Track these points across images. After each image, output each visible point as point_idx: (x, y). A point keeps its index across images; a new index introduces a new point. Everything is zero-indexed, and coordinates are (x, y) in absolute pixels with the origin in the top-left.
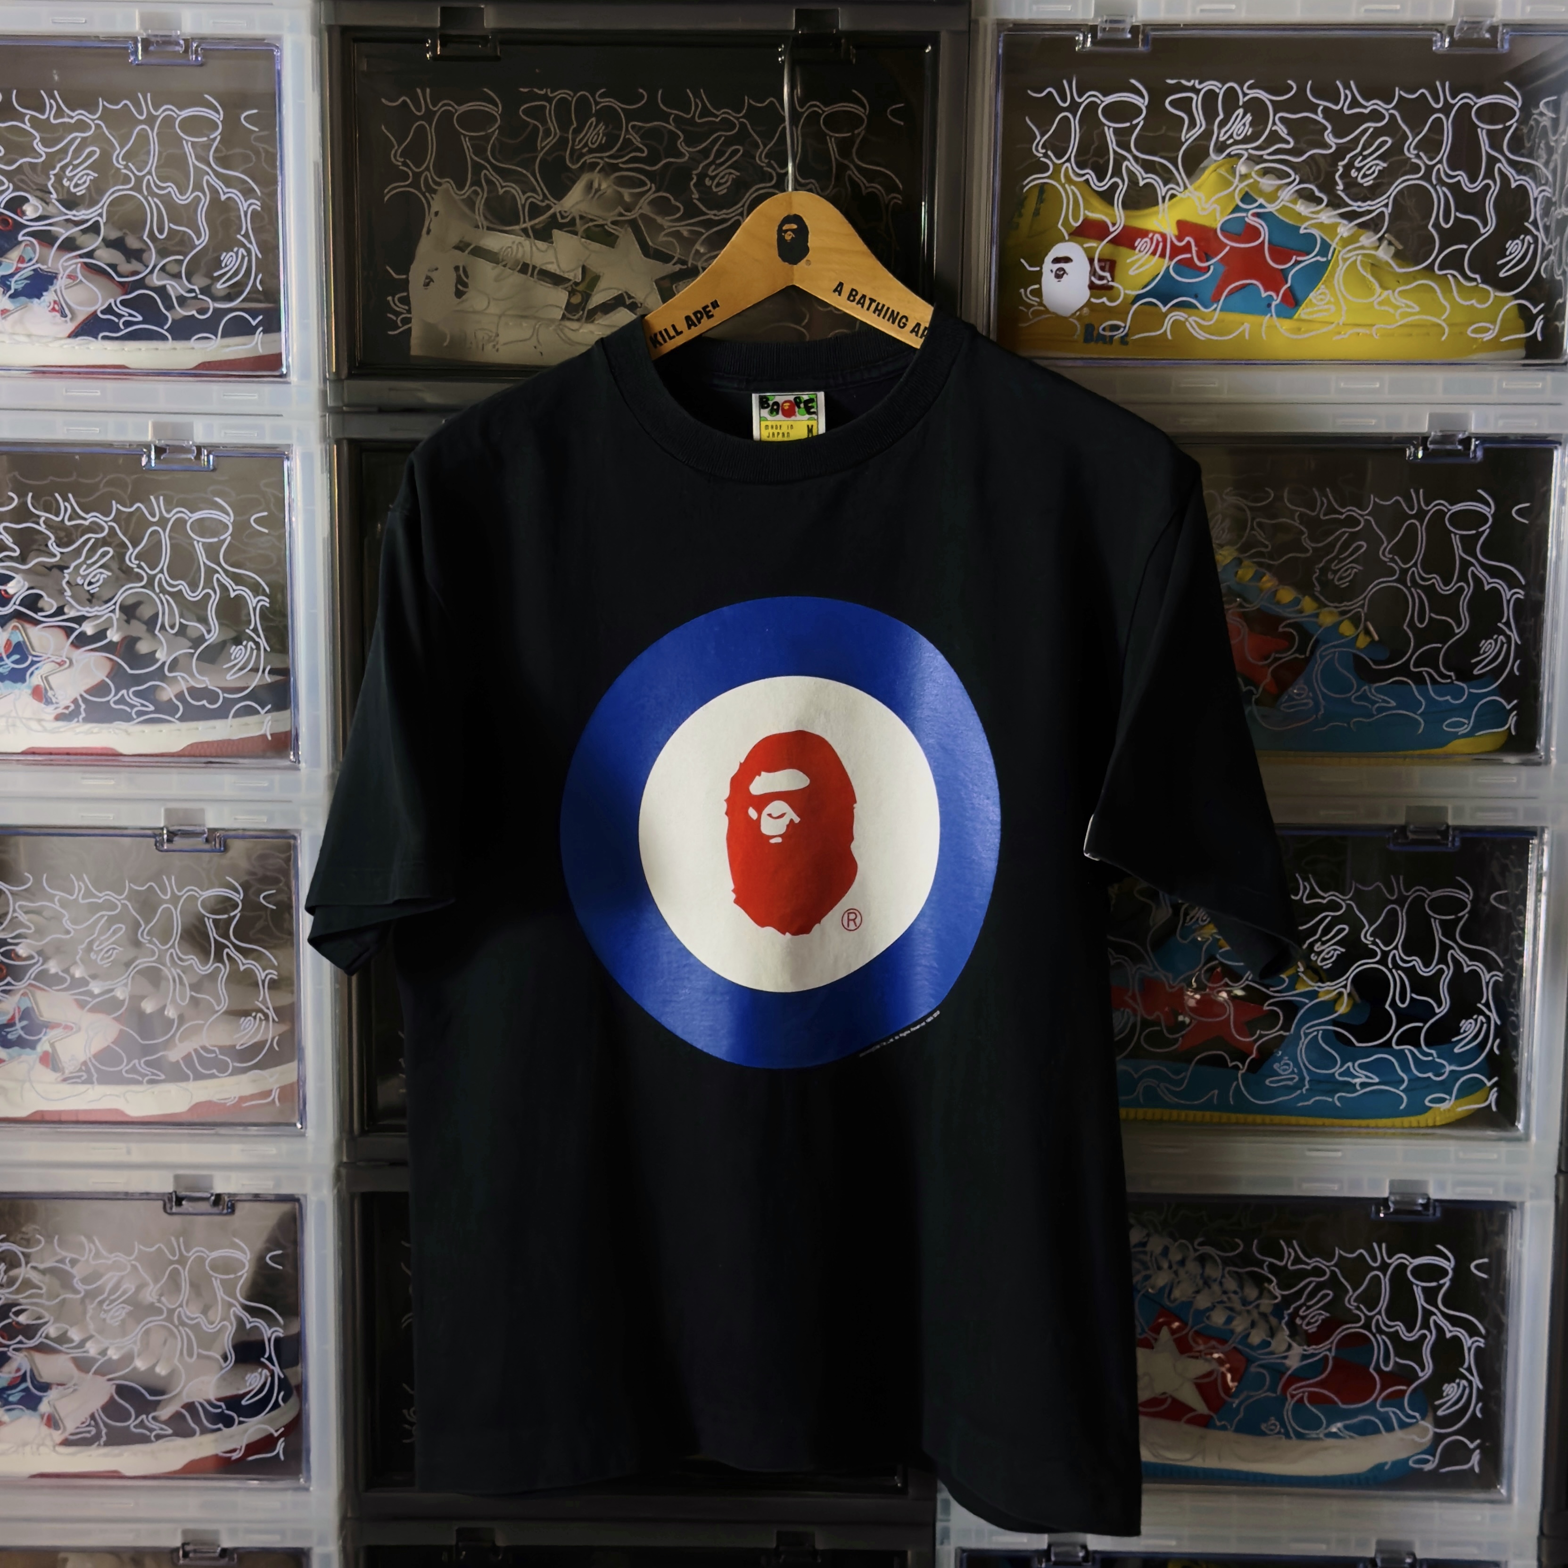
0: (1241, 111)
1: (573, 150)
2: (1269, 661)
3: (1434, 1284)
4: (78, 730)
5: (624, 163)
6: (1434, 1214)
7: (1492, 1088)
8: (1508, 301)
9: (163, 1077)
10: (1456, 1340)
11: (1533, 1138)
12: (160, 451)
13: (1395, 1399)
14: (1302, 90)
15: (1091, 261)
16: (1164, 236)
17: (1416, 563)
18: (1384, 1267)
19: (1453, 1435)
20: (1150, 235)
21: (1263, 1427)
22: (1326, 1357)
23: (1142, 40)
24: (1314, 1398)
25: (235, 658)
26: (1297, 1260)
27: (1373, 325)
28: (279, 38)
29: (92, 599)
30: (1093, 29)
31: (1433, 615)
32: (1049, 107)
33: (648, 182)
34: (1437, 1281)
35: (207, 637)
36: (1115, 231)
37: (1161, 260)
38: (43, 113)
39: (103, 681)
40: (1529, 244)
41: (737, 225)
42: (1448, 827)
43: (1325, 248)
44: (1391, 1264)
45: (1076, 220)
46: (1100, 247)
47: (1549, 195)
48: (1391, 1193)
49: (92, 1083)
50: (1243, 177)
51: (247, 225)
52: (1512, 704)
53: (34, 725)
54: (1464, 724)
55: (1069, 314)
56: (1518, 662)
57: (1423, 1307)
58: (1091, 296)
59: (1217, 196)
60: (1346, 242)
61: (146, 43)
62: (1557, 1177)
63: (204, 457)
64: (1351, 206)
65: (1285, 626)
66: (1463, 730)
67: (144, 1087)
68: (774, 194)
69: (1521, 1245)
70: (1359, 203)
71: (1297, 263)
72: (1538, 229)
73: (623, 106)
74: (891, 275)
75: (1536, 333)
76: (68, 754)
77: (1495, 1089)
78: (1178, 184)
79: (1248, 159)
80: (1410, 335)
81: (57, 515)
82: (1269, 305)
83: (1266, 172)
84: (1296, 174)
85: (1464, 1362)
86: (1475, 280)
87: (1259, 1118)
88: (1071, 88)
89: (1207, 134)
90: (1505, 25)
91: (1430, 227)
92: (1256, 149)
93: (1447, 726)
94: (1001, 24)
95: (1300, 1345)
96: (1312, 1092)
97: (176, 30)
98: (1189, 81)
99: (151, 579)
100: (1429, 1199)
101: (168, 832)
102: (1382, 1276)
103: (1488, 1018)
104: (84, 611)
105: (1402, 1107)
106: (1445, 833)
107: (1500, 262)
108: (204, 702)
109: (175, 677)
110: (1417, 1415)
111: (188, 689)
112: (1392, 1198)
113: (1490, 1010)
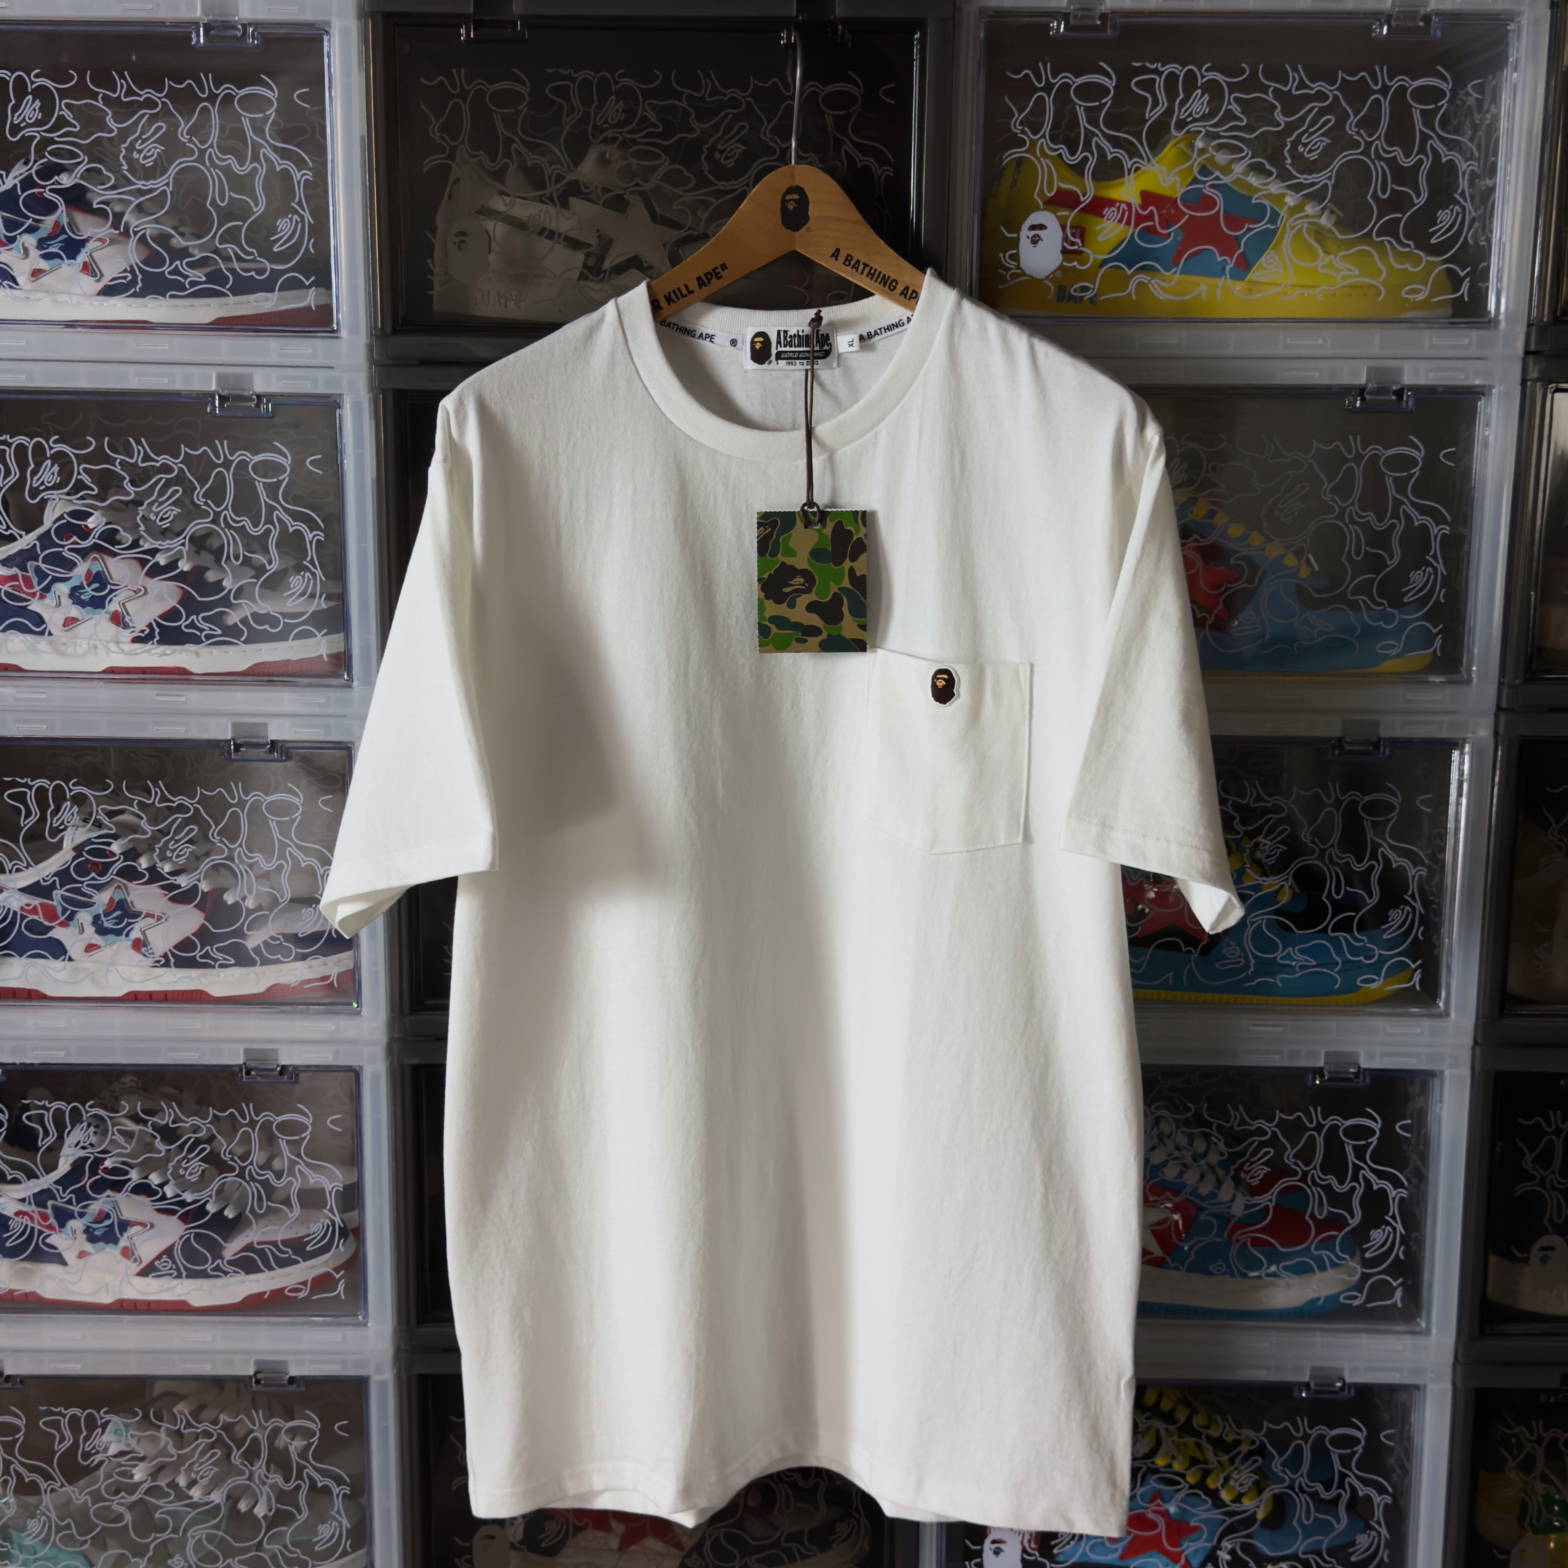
0: (1199, 91)
1: (595, 127)
2: (1222, 590)
3: (1363, 1142)
4: (153, 652)
5: (641, 138)
6: (1364, 1081)
7: (1415, 970)
8: (1439, 265)
9: (233, 962)
10: (1383, 1191)
11: (1453, 1014)
12: (223, 399)
13: (1328, 1243)
14: (1254, 71)
15: (1063, 227)
16: (1129, 205)
17: (1353, 501)
18: (1319, 1128)
19: (1378, 1274)
20: (1117, 205)
21: (1211, 1267)
22: (1267, 1206)
23: (1111, 27)
24: (1256, 1242)
25: (294, 587)
26: (1242, 1122)
27: (1317, 287)
28: (328, 23)
29: (164, 534)
30: (1066, 17)
31: (1368, 549)
32: (1026, 89)
33: (663, 155)
34: (1366, 1139)
35: (268, 568)
36: (1085, 200)
37: (1127, 227)
38: (115, 92)
39: (175, 607)
40: (1458, 214)
41: (744, 195)
42: (1380, 739)
43: (1275, 216)
44: (1324, 1125)
45: (1050, 191)
46: (1071, 216)
47: (1475, 169)
48: (1325, 1063)
49: (170, 966)
50: (1202, 151)
51: (300, 193)
52: (1437, 629)
53: (113, 647)
54: (1394, 646)
55: (1043, 277)
56: (1444, 590)
57: (1354, 1164)
58: (1064, 260)
59: (1177, 170)
60: (1293, 211)
61: (208, 28)
62: (1473, 1048)
63: (263, 407)
64: (1296, 178)
65: (1235, 559)
66: (1393, 652)
67: (217, 970)
68: (779, 167)
69: (1441, 1108)
70: (1305, 176)
71: (1249, 230)
72: (1465, 200)
73: (642, 86)
74: (882, 242)
75: (1463, 295)
76: (144, 673)
77: (1419, 971)
78: (1142, 158)
79: (1206, 134)
80: (1350, 295)
81: (132, 458)
82: (1224, 269)
83: (1220, 147)
84: (1249, 149)
85: (1389, 1211)
86: (1409, 246)
87: (1209, 996)
88: (1045, 71)
89: (1169, 112)
90: (1439, 14)
91: (1369, 197)
92: (1211, 126)
93: (1381, 648)
94: (983, 10)
95: (1244, 1195)
96: (1257, 973)
97: (234, 16)
98: (1153, 64)
99: (217, 514)
100: (1359, 1067)
101: (235, 744)
102: (1317, 1136)
103: (1413, 908)
104: (157, 544)
105: (1336, 987)
106: (1377, 745)
107: (1431, 230)
108: (267, 627)
109: (240, 604)
110: (1347, 1257)
111: (251, 614)
112: (1327, 1067)
113: (1415, 901)
